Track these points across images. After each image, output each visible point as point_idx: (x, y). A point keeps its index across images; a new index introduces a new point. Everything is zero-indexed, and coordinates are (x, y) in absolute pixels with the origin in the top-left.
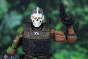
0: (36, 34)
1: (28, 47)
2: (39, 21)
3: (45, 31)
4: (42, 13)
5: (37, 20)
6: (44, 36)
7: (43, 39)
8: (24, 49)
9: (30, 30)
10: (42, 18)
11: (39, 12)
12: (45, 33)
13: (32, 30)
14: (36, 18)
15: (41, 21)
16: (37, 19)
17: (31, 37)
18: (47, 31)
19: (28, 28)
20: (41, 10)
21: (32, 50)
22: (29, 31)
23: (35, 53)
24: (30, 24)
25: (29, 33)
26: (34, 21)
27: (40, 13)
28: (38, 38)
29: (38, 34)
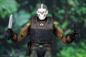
1: (35, 36)
3: (49, 23)
5: (42, 14)
6: (48, 27)
7: (47, 29)
10: (46, 12)
12: (49, 24)
13: (38, 22)
15: (45, 15)
16: (42, 13)
18: (51, 23)
19: (35, 21)
20: (45, 6)
21: (38, 38)
22: (35, 23)
23: (41, 40)
24: (36, 18)
25: (35, 24)
27: (44, 8)
28: (43, 28)
29: (43, 25)
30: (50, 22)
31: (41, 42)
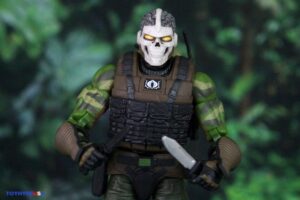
0: (152, 84)
1: (125, 123)
2: (162, 48)
3: (178, 80)
4: (171, 26)
5: (157, 45)
6: (173, 92)
7: (171, 100)
8: (114, 129)
9: (134, 74)
10: (171, 40)
11: (162, 20)
12: (177, 85)
13: (140, 74)
14: (154, 39)
15: (167, 50)
16: (157, 41)
17: (137, 93)
18: (185, 81)
19: (128, 67)
20: (169, 15)
21: (137, 133)
22: (130, 76)
23: (146, 141)
24: (135, 58)
25: (129, 82)
26: (146, 48)
27: (164, 23)
30: (183, 78)
31: (146, 145)
